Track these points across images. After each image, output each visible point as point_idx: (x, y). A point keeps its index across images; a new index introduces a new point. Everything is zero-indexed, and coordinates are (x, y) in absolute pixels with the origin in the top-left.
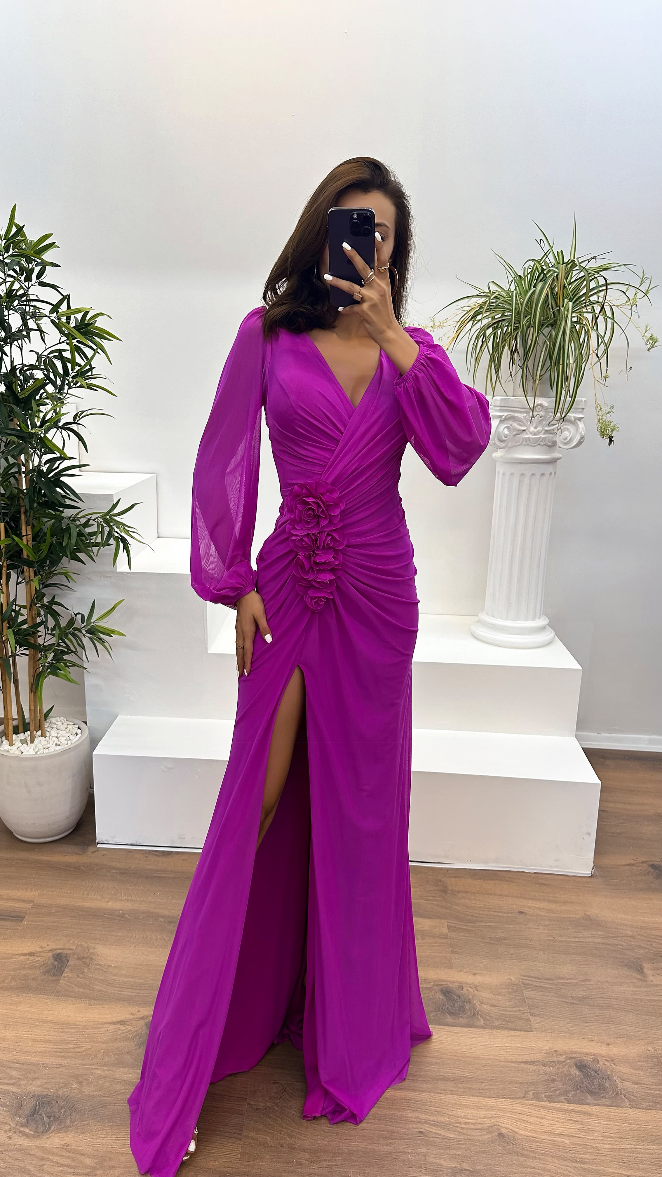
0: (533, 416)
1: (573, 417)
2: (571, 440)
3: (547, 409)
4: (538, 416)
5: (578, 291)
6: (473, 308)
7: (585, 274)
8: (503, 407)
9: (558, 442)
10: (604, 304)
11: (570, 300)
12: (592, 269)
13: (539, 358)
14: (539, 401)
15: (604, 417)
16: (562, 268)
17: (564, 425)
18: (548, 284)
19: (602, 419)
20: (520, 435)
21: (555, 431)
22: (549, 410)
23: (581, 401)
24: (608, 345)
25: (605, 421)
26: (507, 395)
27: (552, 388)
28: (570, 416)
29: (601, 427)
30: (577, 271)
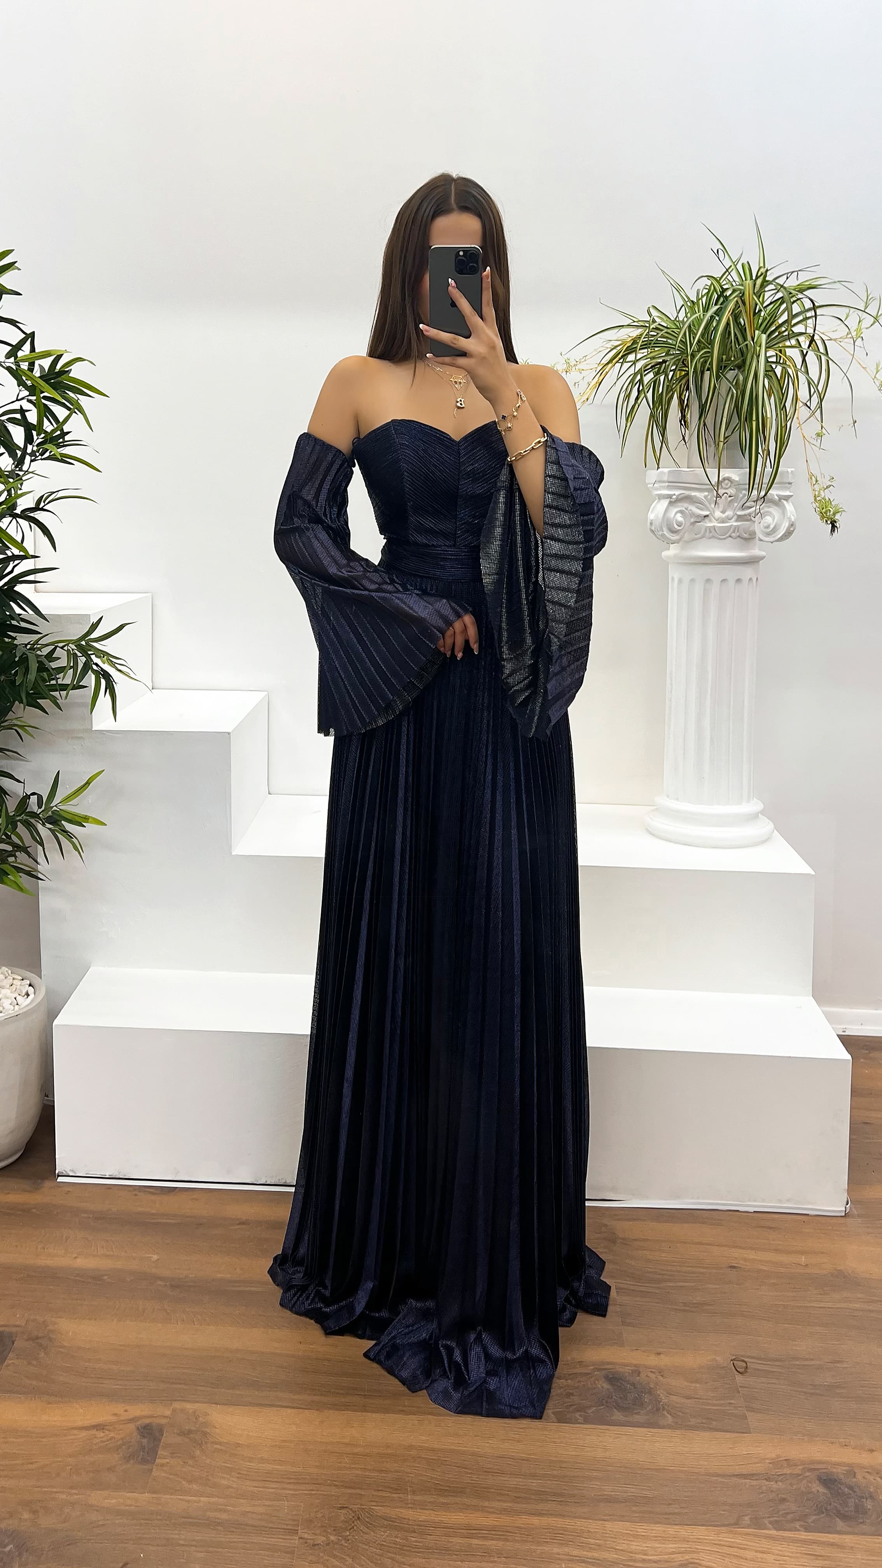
0: (718, 496)
1: (777, 495)
2: (775, 530)
3: (739, 484)
4: (725, 494)
5: (776, 317)
6: (624, 343)
7: (784, 294)
8: (673, 484)
9: (756, 531)
10: (814, 335)
11: (764, 332)
12: (792, 288)
13: (721, 411)
14: (726, 473)
15: (822, 494)
16: (749, 285)
17: (765, 508)
18: (729, 308)
19: (819, 496)
20: (701, 523)
21: (753, 517)
22: (741, 487)
23: (787, 472)
24: (823, 394)
25: (824, 499)
26: (678, 466)
27: (744, 455)
28: (772, 495)
29: (819, 507)
30: (772, 292)
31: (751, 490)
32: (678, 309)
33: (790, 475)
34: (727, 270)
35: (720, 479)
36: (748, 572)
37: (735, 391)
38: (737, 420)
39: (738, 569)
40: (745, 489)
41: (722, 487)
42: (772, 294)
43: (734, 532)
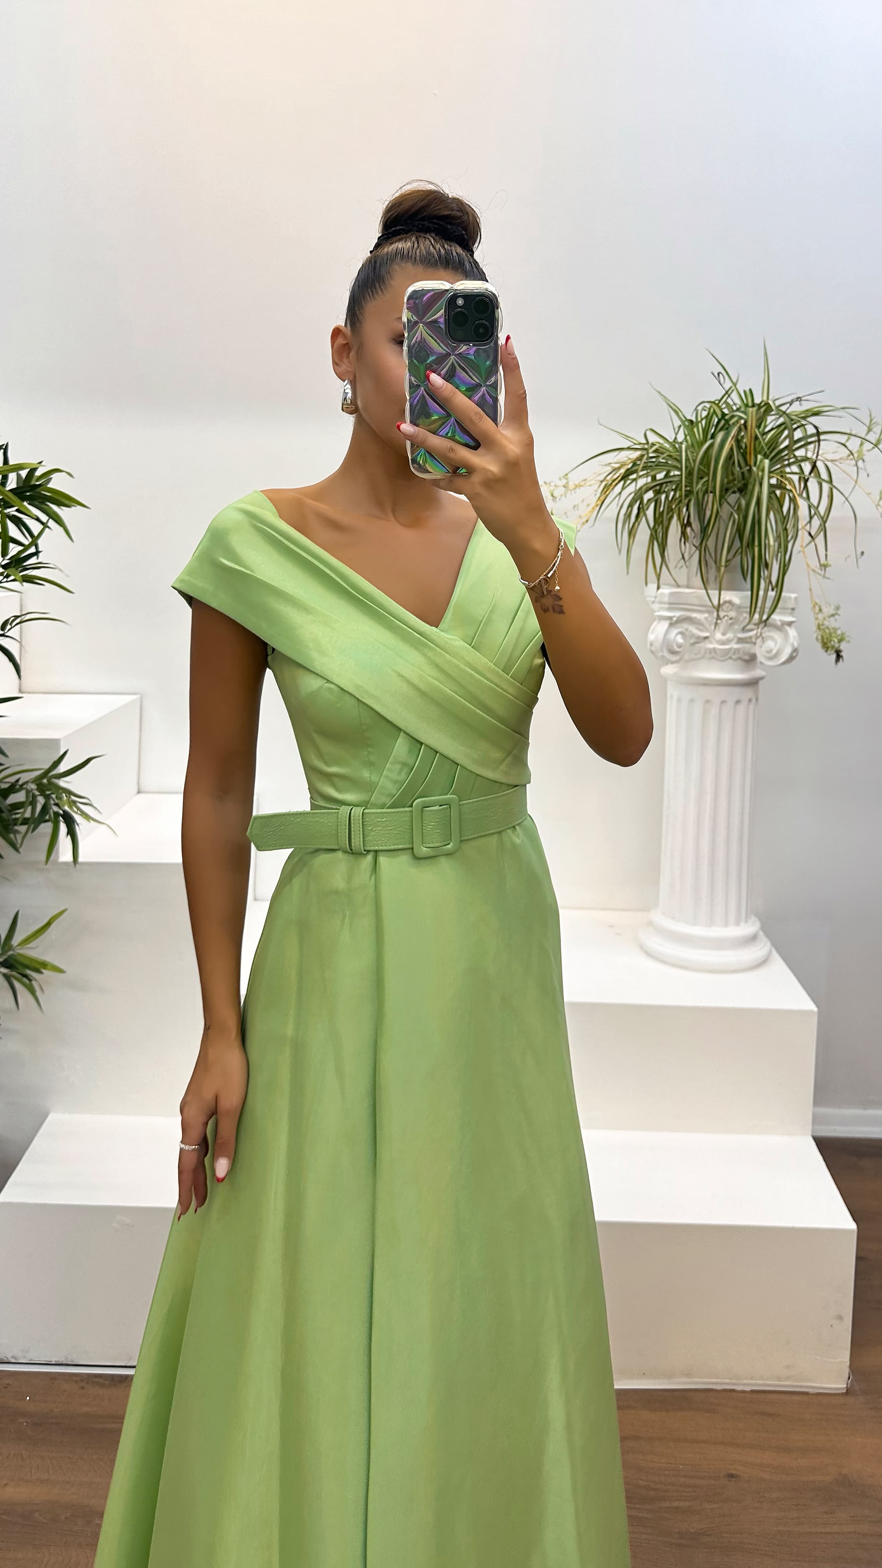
0: (718, 618)
1: (779, 620)
2: (777, 655)
3: (739, 607)
4: (726, 618)
6: (623, 465)
7: (785, 419)
8: (673, 605)
9: (758, 655)
10: (815, 463)
12: (796, 413)
13: (723, 536)
14: (727, 596)
15: (826, 623)
16: (752, 412)
17: (767, 632)
18: (732, 435)
19: (823, 625)
20: (702, 645)
21: (754, 640)
22: (742, 610)
23: (790, 598)
24: (825, 519)
25: (828, 628)
26: (678, 586)
27: (745, 579)
28: (774, 619)
29: (822, 636)
30: (774, 417)
31: (751, 614)
32: (676, 430)
33: (793, 601)
34: (727, 392)
36: (748, 693)
37: (736, 517)
38: (739, 545)
39: (737, 690)
40: (746, 612)
41: (723, 610)
42: (774, 420)
43: (734, 654)
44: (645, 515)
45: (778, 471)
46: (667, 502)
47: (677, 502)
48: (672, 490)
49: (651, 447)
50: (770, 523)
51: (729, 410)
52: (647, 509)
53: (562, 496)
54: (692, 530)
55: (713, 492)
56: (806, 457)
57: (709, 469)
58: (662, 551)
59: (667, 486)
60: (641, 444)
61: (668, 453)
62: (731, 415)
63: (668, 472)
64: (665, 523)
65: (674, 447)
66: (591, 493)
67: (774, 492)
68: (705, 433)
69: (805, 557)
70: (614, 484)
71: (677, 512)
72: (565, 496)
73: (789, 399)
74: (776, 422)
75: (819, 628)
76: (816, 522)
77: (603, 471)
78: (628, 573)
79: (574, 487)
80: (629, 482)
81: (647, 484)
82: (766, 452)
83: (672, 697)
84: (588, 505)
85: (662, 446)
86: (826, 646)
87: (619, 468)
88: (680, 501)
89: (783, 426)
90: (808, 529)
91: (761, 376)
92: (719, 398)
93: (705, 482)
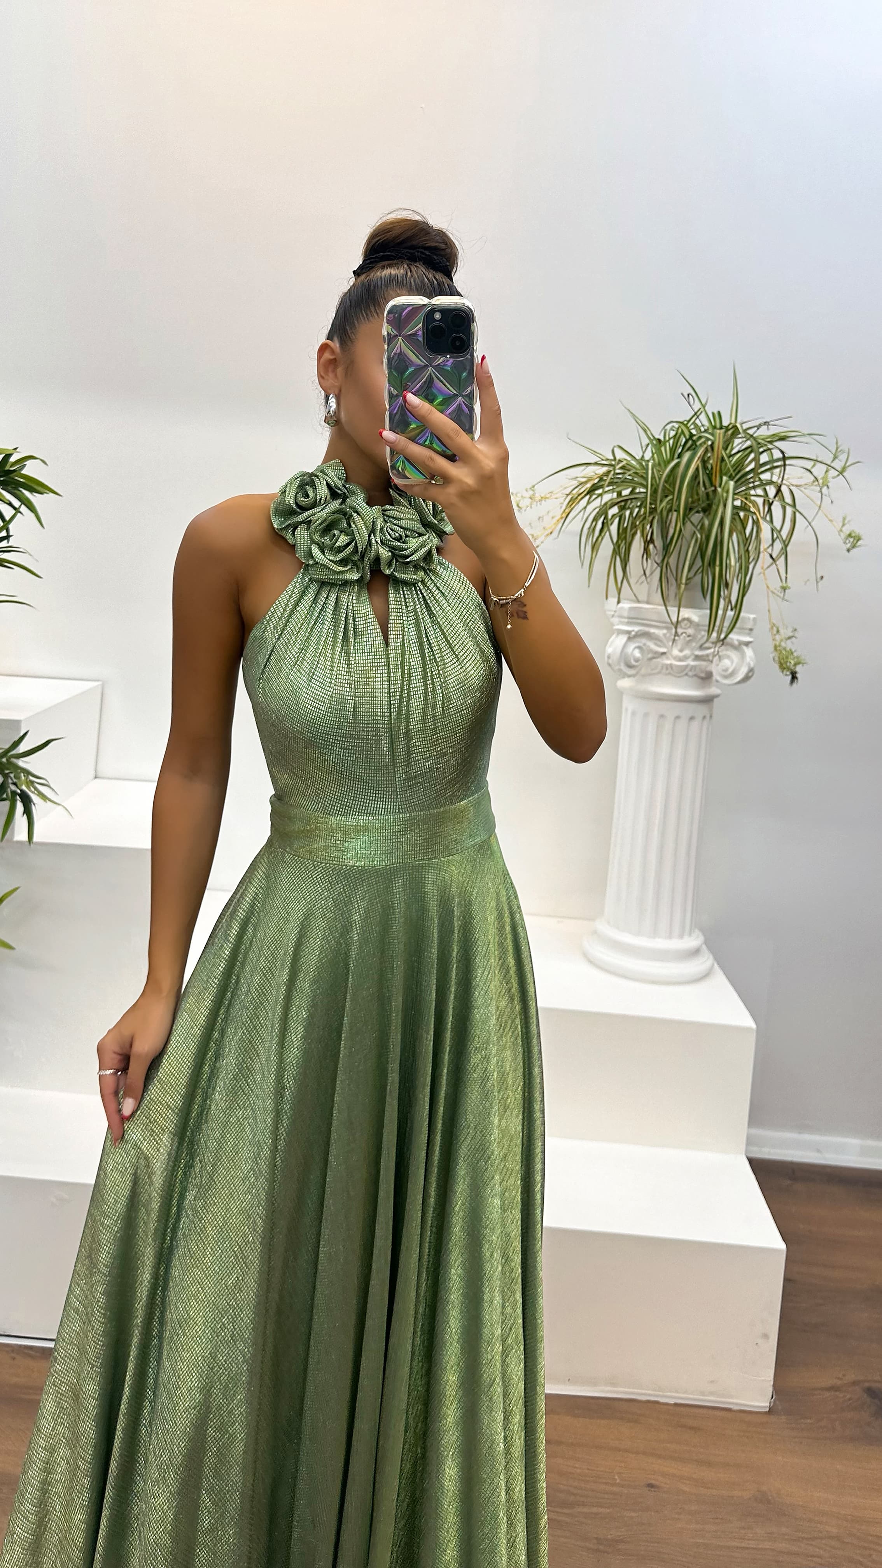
0: (676, 635)
1: (737, 640)
2: (734, 672)
3: (698, 625)
4: (684, 635)
5: (743, 466)
6: (590, 479)
7: (752, 443)
8: (632, 619)
9: (714, 674)
10: (781, 486)
11: (731, 478)
12: (762, 437)
13: (685, 554)
14: (686, 613)
15: (783, 644)
16: (720, 434)
17: (724, 651)
18: (699, 455)
19: (780, 646)
20: (658, 660)
21: (711, 658)
22: (701, 628)
23: (749, 618)
24: (786, 543)
25: (785, 649)
26: (638, 601)
27: (705, 597)
28: (731, 639)
29: (779, 657)
30: (740, 440)
31: (710, 632)
32: (644, 449)
33: (751, 622)
34: (696, 414)
35: (680, 619)
36: (702, 710)
37: (699, 536)
38: (700, 564)
39: (693, 706)
40: (705, 631)
41: (681, 627)
42: (741, 443)
43: (691, 670)
44: (609, 530)
45: (743, 493)
46: (631, 518)
47: (642, 518)
48: (637, 507)
49: (618, 464)
50: (732, 545)
51: (697, 431)
52: (611, 524)
53: (527, 507)
54: (655, 547)
55: (678, 511)
56: (771, 481)
57: (674, 488)
58: (624, 566)
59: (631, 503)
60: (608, 460)
61: (634, 470)
62: (698, 435)
63: (634, 489)
64: (629, 539)
65: (641, 464)
66: (557, 506)
67: (738, 514)
68: (673, 452)
69: (766, 579)
70: (580, 497)
71: (641, 528)
72: (531, 507)
73: (757, 423)
74: (742, 446)
75: (776, 647)
76: (778, 545)
77: (569, 485)
78: (589, 586)
79: (540, 498)
80: (594, 497)
81: (612, 499)
82: (731, 474)
83: (627, 710)
84: (553, 518)
85: (628, 463)
86: (783, 666)
87: (586, 483)
88: (645, 518)
89: (749, 450)
90: (770, 552)
91: (730, 399)
92: (688, 419)
93: (669, 501)
